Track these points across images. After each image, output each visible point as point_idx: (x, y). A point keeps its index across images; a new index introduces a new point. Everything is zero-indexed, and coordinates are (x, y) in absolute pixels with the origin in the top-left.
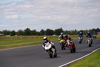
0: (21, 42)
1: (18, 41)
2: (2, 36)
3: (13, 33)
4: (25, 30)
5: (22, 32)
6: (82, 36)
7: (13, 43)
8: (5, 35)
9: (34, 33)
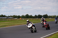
0: (23, 22)
1: (21, 21)
2: (12, 18)
3: (19, 17)
4: (26, 15)
5: (24, 16)
6: (57, 19)
7: (19, 23)
8: (14, 18)
9: (31, 17)
